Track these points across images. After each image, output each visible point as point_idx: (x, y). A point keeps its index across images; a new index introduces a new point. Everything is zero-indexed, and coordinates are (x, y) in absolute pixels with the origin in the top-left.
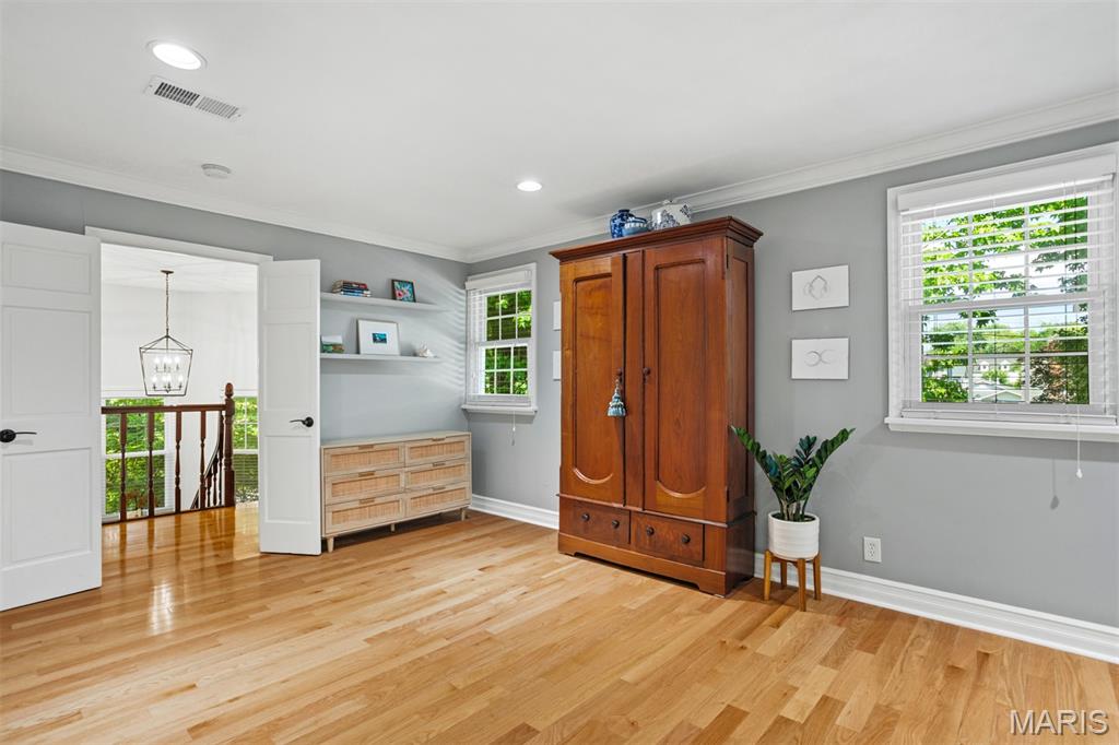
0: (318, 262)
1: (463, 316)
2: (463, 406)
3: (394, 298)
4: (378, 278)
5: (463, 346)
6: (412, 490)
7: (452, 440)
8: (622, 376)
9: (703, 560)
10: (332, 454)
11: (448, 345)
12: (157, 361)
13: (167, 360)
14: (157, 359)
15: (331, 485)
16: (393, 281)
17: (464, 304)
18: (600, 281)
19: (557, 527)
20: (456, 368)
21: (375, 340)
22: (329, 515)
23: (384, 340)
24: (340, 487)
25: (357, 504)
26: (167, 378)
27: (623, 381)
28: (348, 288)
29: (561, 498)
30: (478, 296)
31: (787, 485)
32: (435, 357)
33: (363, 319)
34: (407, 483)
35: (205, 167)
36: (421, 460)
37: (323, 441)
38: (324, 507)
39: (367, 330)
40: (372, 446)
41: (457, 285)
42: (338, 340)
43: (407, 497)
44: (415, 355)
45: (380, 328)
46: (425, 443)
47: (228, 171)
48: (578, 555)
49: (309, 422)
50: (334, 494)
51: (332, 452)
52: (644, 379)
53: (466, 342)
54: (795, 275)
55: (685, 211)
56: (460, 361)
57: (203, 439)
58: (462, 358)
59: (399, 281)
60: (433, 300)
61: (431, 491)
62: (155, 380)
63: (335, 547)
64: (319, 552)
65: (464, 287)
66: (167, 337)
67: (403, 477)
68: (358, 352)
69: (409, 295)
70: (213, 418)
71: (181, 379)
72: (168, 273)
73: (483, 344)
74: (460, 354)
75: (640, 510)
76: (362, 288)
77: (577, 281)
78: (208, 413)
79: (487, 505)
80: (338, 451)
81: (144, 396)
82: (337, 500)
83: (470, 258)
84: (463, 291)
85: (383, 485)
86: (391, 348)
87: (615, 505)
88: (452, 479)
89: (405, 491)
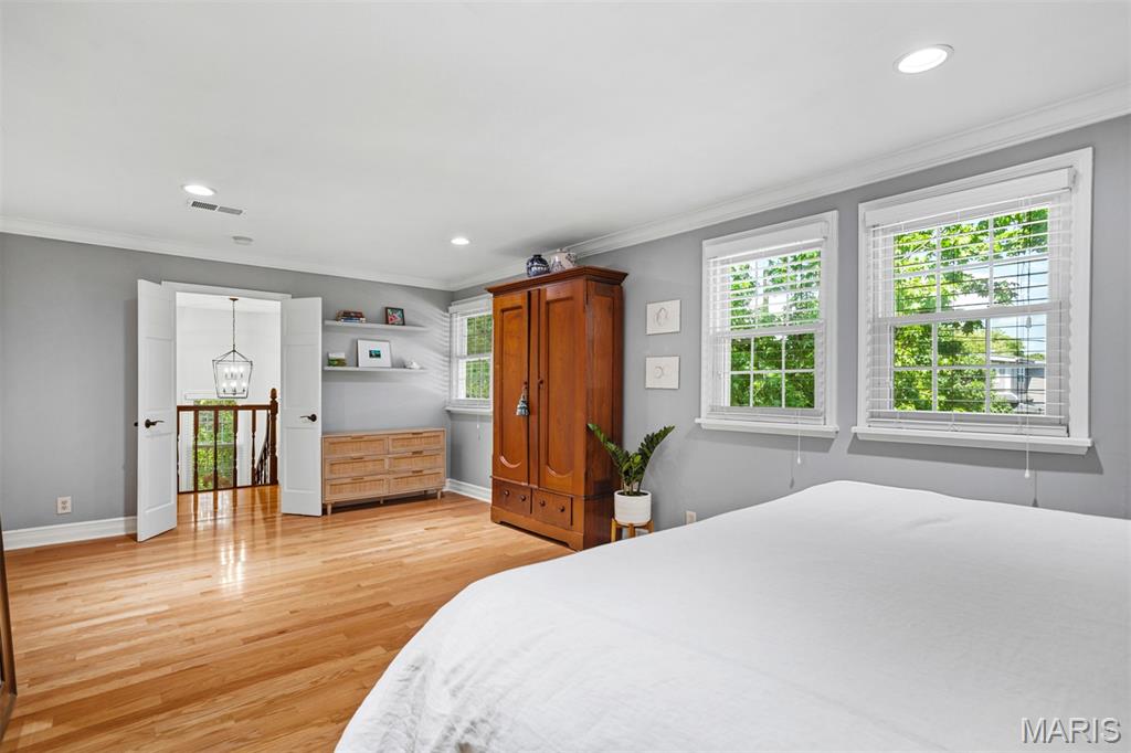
0: (320, 299)
1: (448, 334)
2: (448, 408)
3: (387, 323)
4: (374, 307)
5: (447, 359)
6: (394, 472)
7: (429, 434)
8: (527, 383)
9: (572, 524)
10: (331, 441)
11: (434, 359)
12: (226, 370)
13: (234, 370)
14: (227, 369)
15: (328, 464)
16: (387, 309)
17: (448, 325)
18: (516, 312)
19: (490, 501)
20: (440, 377)
21: (371, 356)
22: (328, 487)
23: (378, 356)
24: (336, 467)
25: (348, 480)
26: (234, 384)
27: (528, 388)
28: (348, 316)
29: (494, 480)
30: (459, 318)
31: (624, 469)
32: (421, 368)
33: (361, 339)
34: (390, 466)
35: (235, 238)
36: (402, 449)
37: (323, 433)
38: (324, 482)
39: (364, 348)
40: (361, 437)
41: (441, 309)
42: (342, 356)
43: (391, 477)
44: (405, 367)
45: (376, 346)
46: (406, 436)
47: (250, 240)
48: (502, 523)
49: (313, 418)
50: (331, 472)
51: (330, 440)
52: (539, 388)
53: (450, 356)
54: (649, 306)
55: (569, 258)
56: (445, 371)
57: (254, 431)
58: (447, 369)
59: (392, 309)
60: (420, 322)
61: (411, 474)
62: (224, 385)
63: (332, 513)
64: (320, 514)
65: (448, 311)
66: (234, 351)
67: (387, 460)
68: (357, 365)
69: (399, 319)
70: (262, 415)
71: (244, 385)
72: (234, 300)
73: (465, 357)
74: (444, 366)
75: (536, 487)
76: (358, 316)
77: (503, 311)
78: (257, 411)
79: (462, 488)
80: (335, 440)
81: (215, 397)
82: (334, 476)
83: (454, 287)
84: (448, 315)
85: (370, 467)
86: (385, 361)
87: (523, 484)
88: (429, 465)
89: (388, 473)
